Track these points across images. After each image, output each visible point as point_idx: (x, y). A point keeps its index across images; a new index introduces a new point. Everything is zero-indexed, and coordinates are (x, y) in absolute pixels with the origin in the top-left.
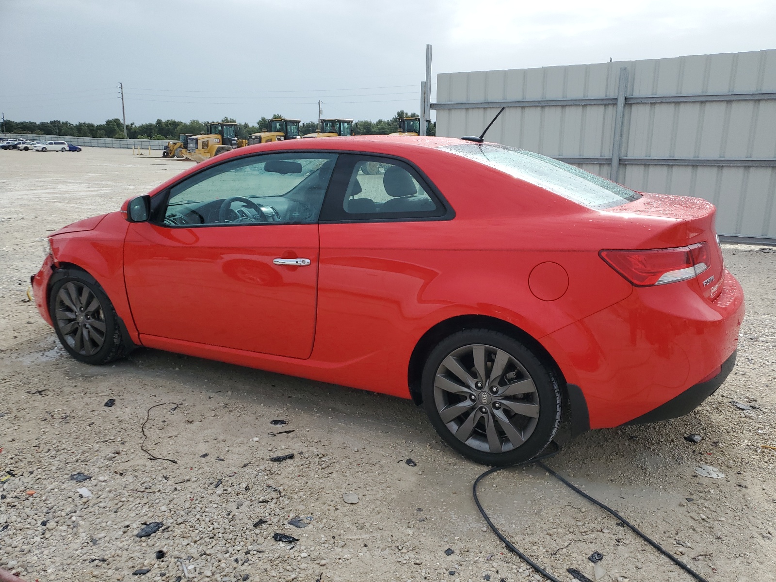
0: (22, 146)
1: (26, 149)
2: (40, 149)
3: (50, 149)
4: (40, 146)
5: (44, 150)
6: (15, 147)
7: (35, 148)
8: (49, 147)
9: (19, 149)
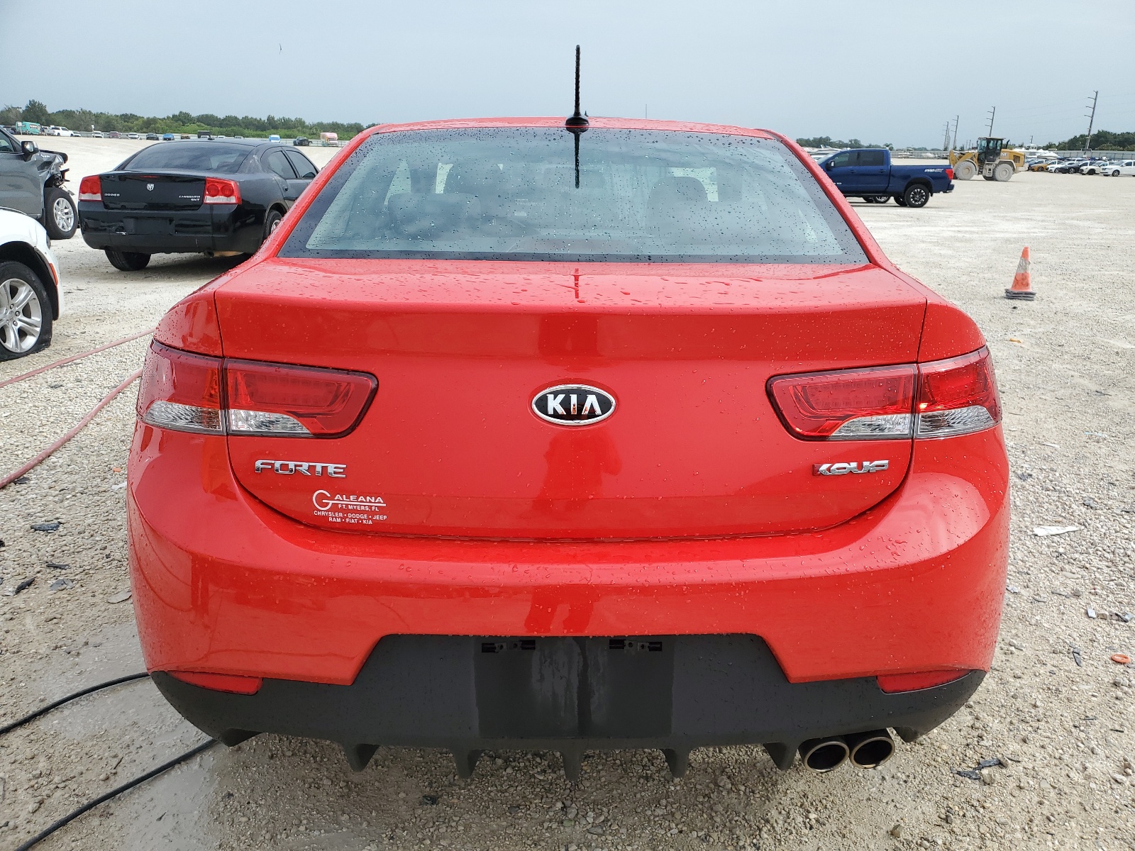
0: (1086, 169)
1: (1092, 172)
2: (1110, 173)
3: (1125, 173)
4: (1111, 168)
5: (1116, 173)
6: (1077, 170)
7: (1104, 171)
8: (1124, 170)
9: (1082, 172)
